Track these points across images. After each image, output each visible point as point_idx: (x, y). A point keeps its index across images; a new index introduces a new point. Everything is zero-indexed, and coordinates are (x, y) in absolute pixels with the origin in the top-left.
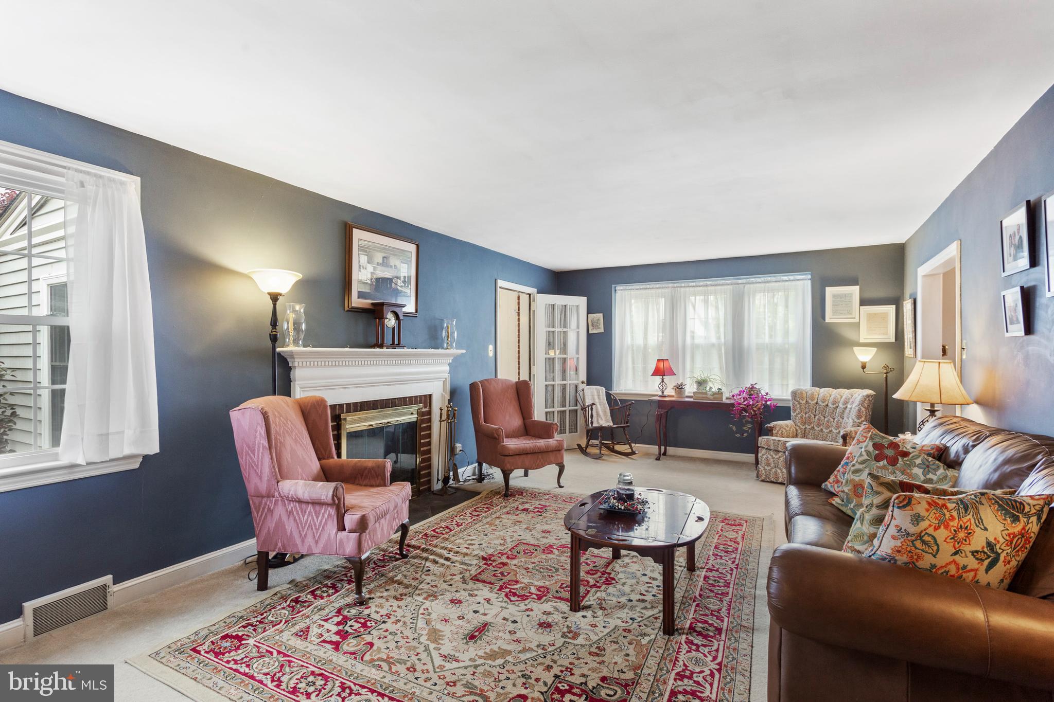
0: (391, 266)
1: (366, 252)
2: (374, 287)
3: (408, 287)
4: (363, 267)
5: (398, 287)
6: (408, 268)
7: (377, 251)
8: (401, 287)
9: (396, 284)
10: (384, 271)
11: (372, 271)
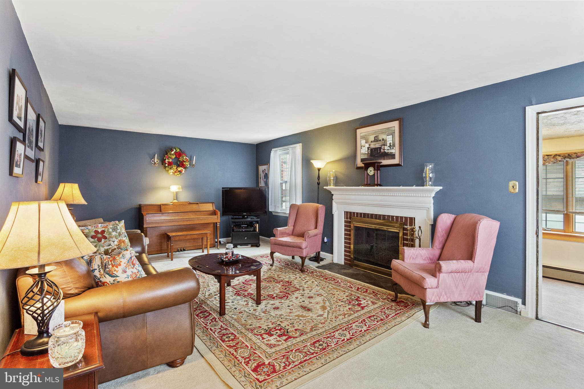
0: (380, 140)
1: (364, 138)
2: (369, 155)
3: (393, 148)
4: (363, 146)
5: (386, 151)
6: (392, 138)
7: (370, 135)
8: (388, 150)
9: (384, 149)
10: (375, 145)
11: (368, 146)
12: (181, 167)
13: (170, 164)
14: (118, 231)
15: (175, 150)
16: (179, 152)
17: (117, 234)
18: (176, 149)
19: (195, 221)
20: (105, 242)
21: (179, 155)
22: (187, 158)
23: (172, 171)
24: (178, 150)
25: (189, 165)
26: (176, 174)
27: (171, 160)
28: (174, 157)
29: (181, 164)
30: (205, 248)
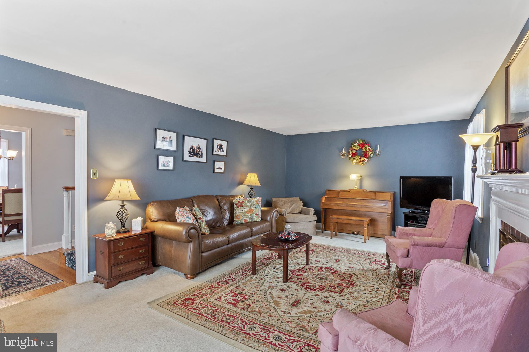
12: (364, 157)
13: (354, 155)
14: (251, 203)
15: (358, 142)
16: (362, 143)
17: (250, 205)
18: (360, 141)
19: (363, 208)
20: (240, 208)
21: (362, 146)
22: (369, 148)
23: (355, 161)
24: (361, 142)
25: (372, 155)
26: (360, 163)
27: (354, 152)
28: (357, 148)
29: (365, 155)
30: (370, 236)
